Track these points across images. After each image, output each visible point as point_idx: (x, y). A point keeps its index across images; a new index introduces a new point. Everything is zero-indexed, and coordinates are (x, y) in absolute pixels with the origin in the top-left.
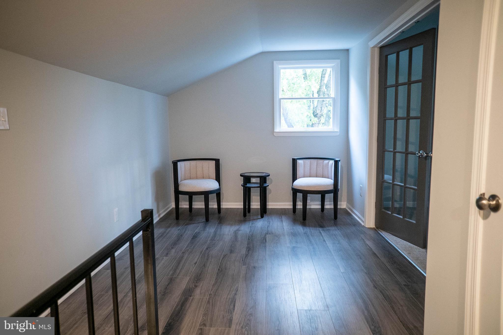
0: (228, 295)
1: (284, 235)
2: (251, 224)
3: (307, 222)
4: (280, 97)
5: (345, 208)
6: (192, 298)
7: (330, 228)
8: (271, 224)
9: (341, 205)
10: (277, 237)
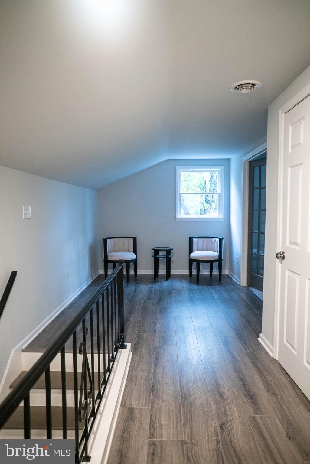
0: (151, 320)
1: (184, 290)
2: (160, 284)
3: (200, 282)
4: (180, 192)
5: (228, 274)
6: (129, 321)
7: (216, 286)
8: (174, 284)
9: (224, 272)
10: (179, 291)
